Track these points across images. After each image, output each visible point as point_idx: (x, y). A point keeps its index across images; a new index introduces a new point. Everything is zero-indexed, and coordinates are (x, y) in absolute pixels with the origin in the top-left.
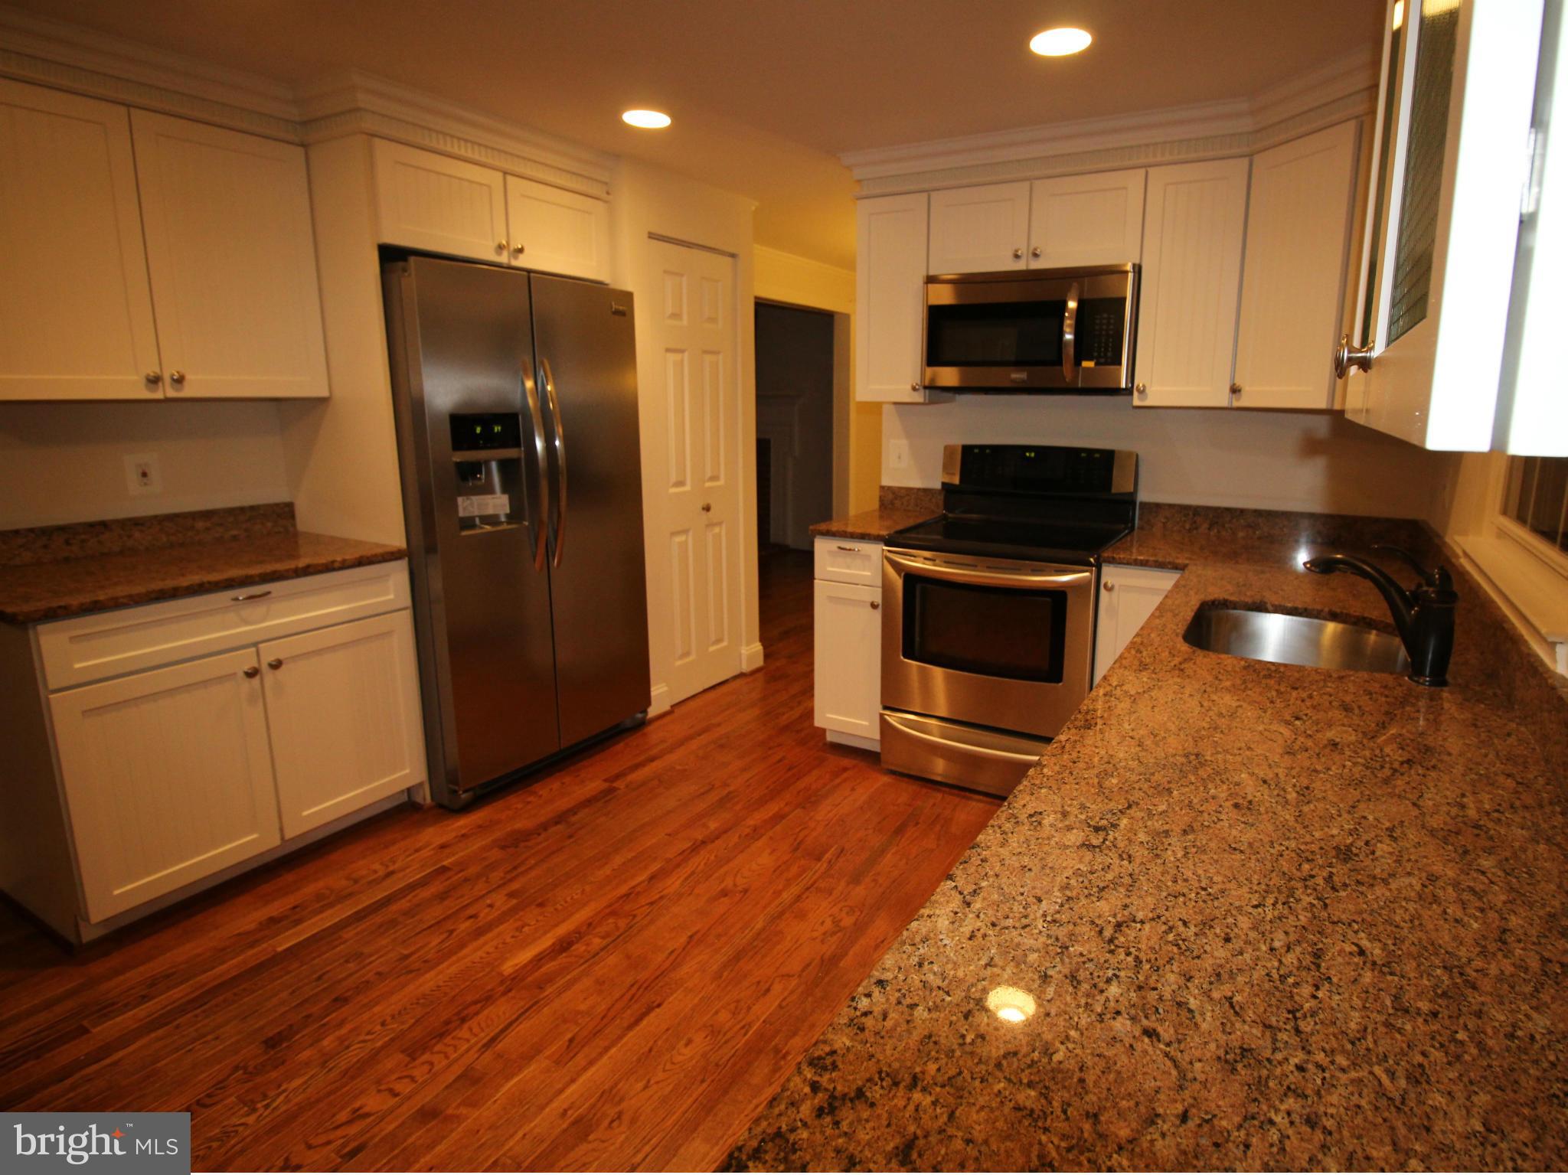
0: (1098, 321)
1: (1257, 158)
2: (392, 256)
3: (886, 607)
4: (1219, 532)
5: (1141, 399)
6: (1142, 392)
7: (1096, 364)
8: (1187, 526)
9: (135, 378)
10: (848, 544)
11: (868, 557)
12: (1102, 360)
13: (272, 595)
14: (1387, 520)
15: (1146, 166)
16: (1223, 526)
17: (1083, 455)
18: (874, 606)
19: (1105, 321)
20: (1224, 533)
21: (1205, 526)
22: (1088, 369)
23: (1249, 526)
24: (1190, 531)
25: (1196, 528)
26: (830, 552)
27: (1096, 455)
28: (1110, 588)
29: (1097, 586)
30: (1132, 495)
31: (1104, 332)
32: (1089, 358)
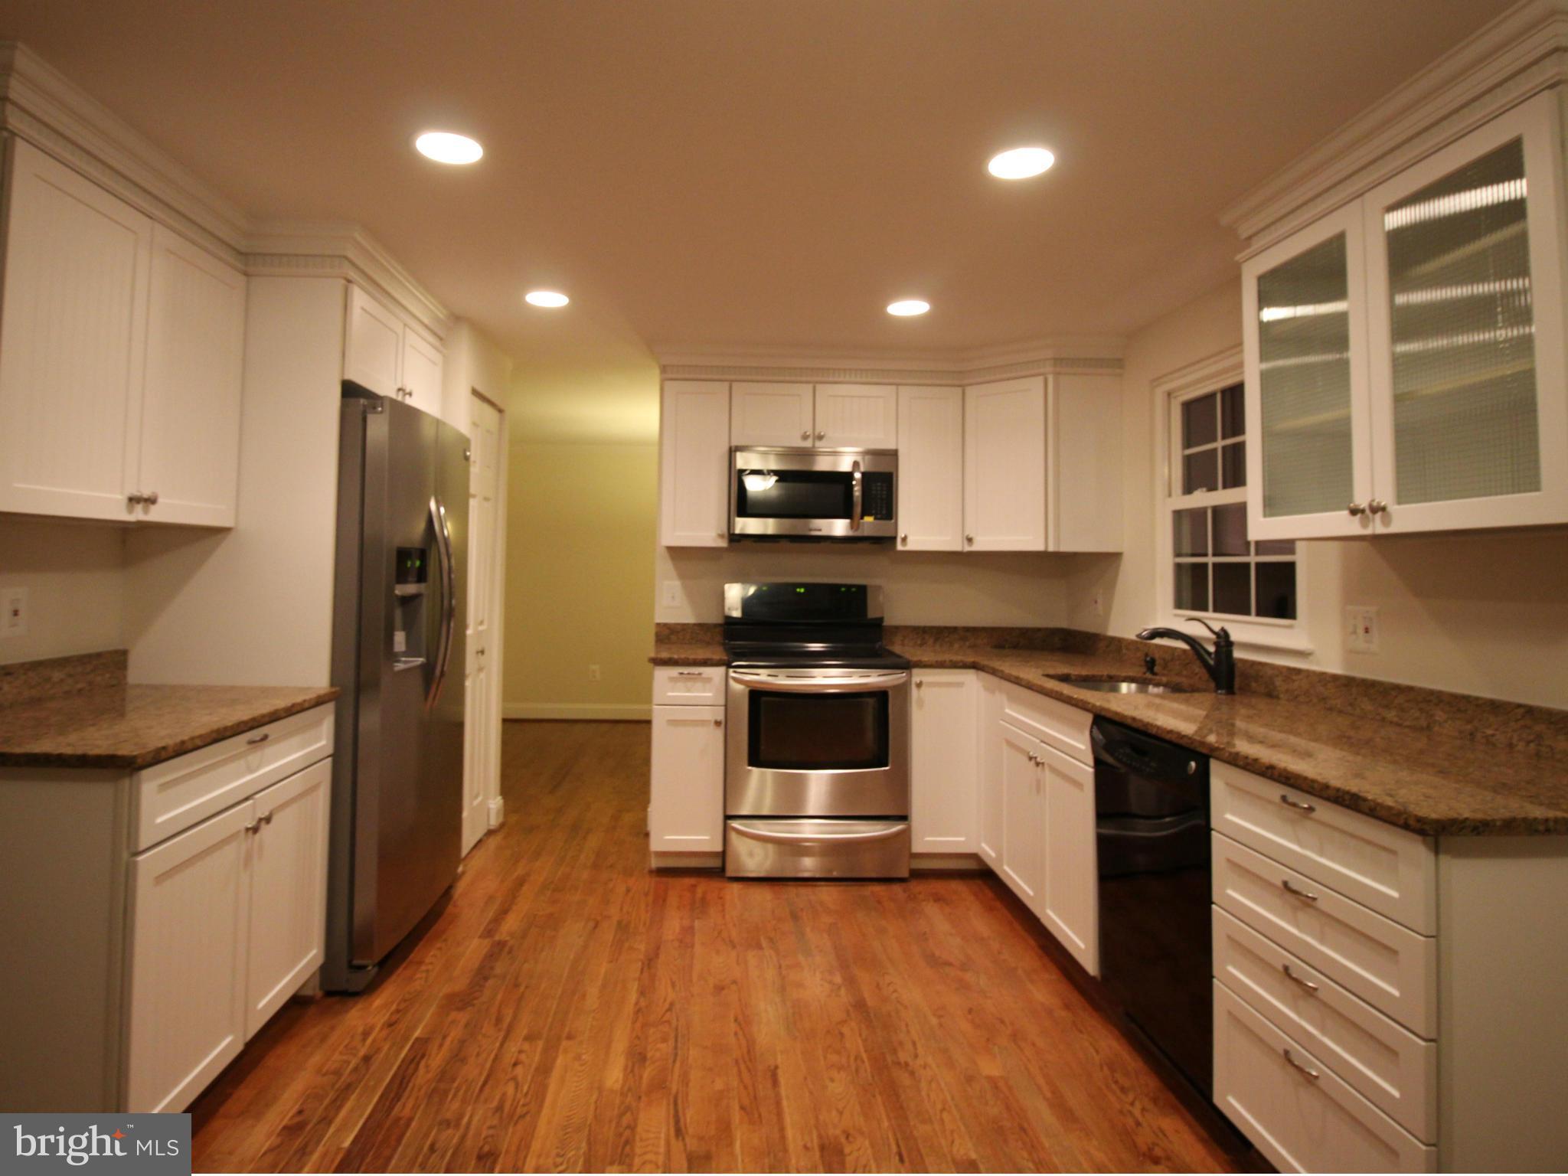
0: (874, 488)
1: (968, 390)
2: (350, 390)
3: (725, 725)
5: (900, 546)
6: (904, 539)
7: (875, 519)
8: (919, 642)
9: (119, 497)
10: (686, 670)
11: (709, 680)
12: (879, 516)
13: (270, 738)
15: (897, 385)
17: (843, 589)
18: (717, 723)
19: (879, 488)
22: (868, 522)
26: (672, 679)
27: (854, 589)
28: (919, 685)
29: (911, 684)
30: (881, 619)
31: (879, 496)
32: (869, 515)
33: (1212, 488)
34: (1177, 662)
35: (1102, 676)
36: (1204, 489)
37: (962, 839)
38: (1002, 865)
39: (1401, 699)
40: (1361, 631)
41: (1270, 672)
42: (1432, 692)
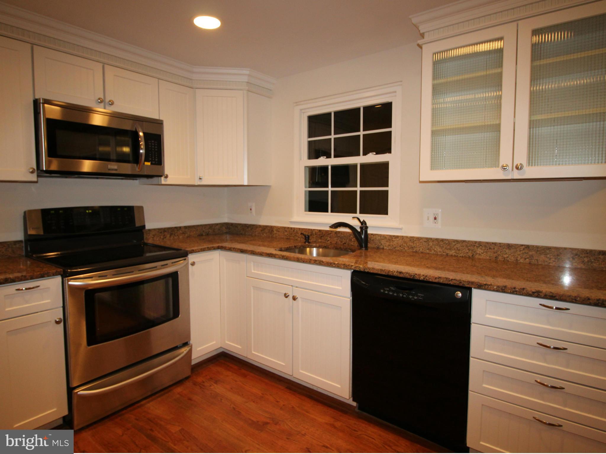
0: (151, 144)
1: (197, 91)
4: (173, 237)
5: (165, 181)
6: (166, 177)
7: (151, 164)
8: (162, 237)
12: (154, 162)
14: (220, 224)
15: (158, 78)
16: (175, 235)
19: (153, 144)
20: (175, 238)
21: (168, 236)
22: (147, 166)
23: (183, 233)
24: (163, 239)
25: (165, 238)
27: (125, 209)
28: (193, 264)
29: (189, 264)
30: (144, 226)
31: (153, 149)
32: (148, 161)
33: (329, 156)
34: (315, 236)
35: (292, 247)
36: (325, 157)
37: (214, 342)
38: (251, 352)
39: (458, 246)
40: (432, 218)
41: (378, 238)
42: (476, 242)
